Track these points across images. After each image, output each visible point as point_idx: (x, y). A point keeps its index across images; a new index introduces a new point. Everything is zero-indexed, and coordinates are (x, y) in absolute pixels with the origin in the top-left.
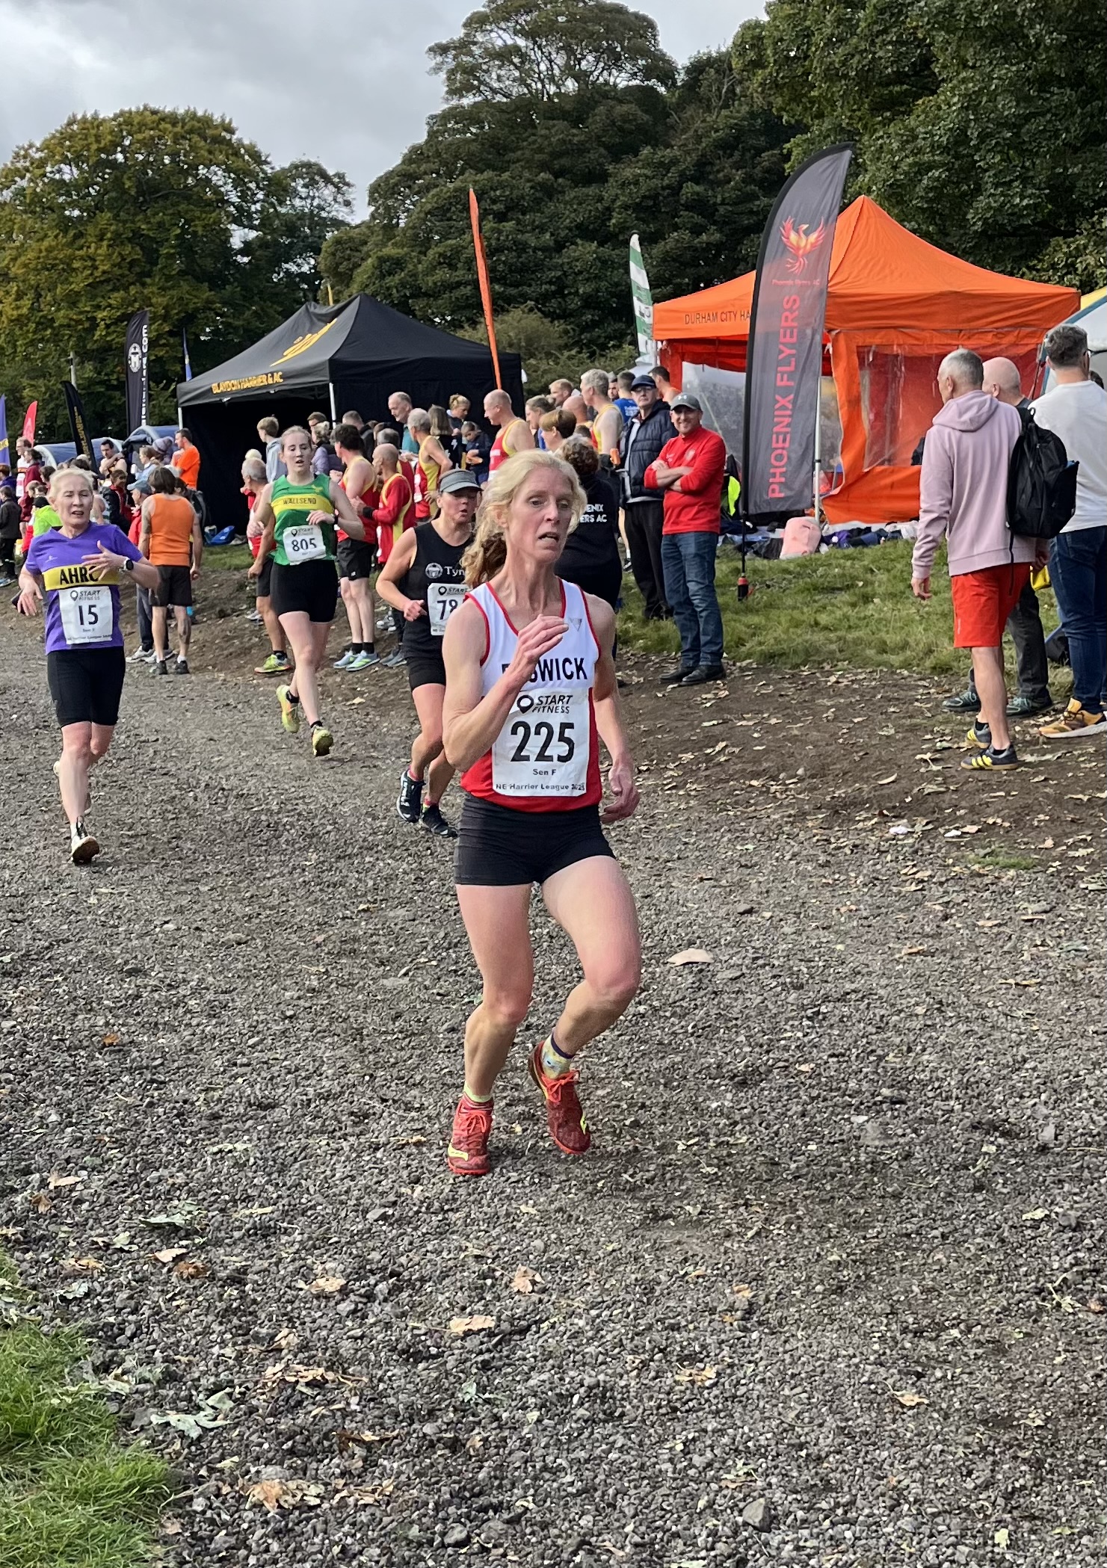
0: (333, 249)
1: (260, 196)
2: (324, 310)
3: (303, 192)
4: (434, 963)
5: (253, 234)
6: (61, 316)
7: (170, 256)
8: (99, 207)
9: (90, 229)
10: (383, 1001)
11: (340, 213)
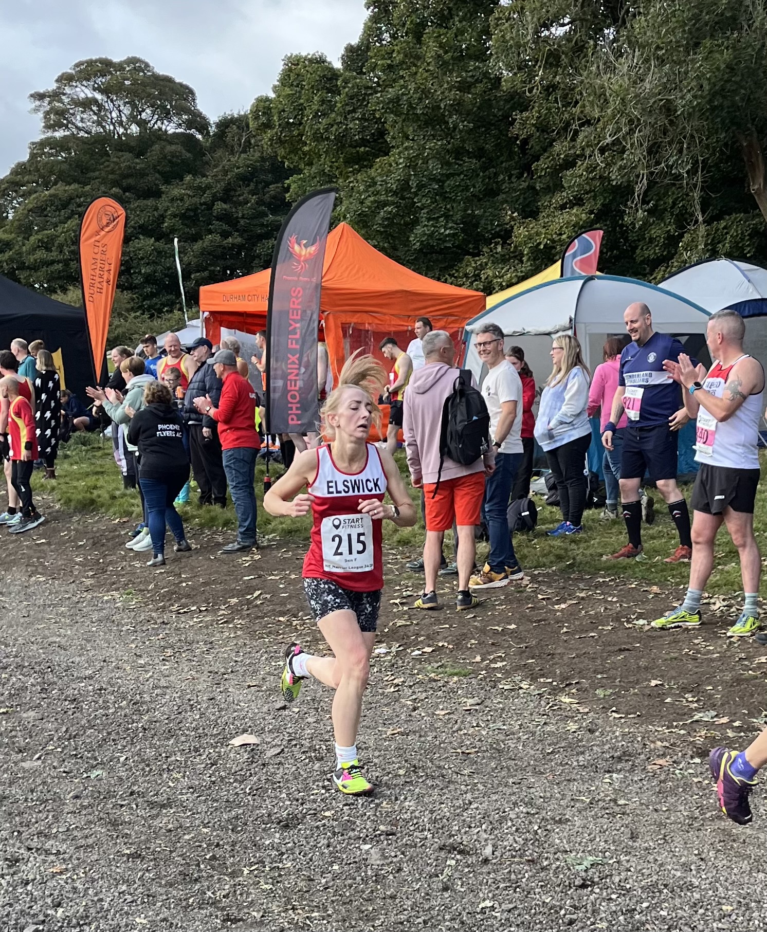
4: (59, 750)
10: (23, 778)
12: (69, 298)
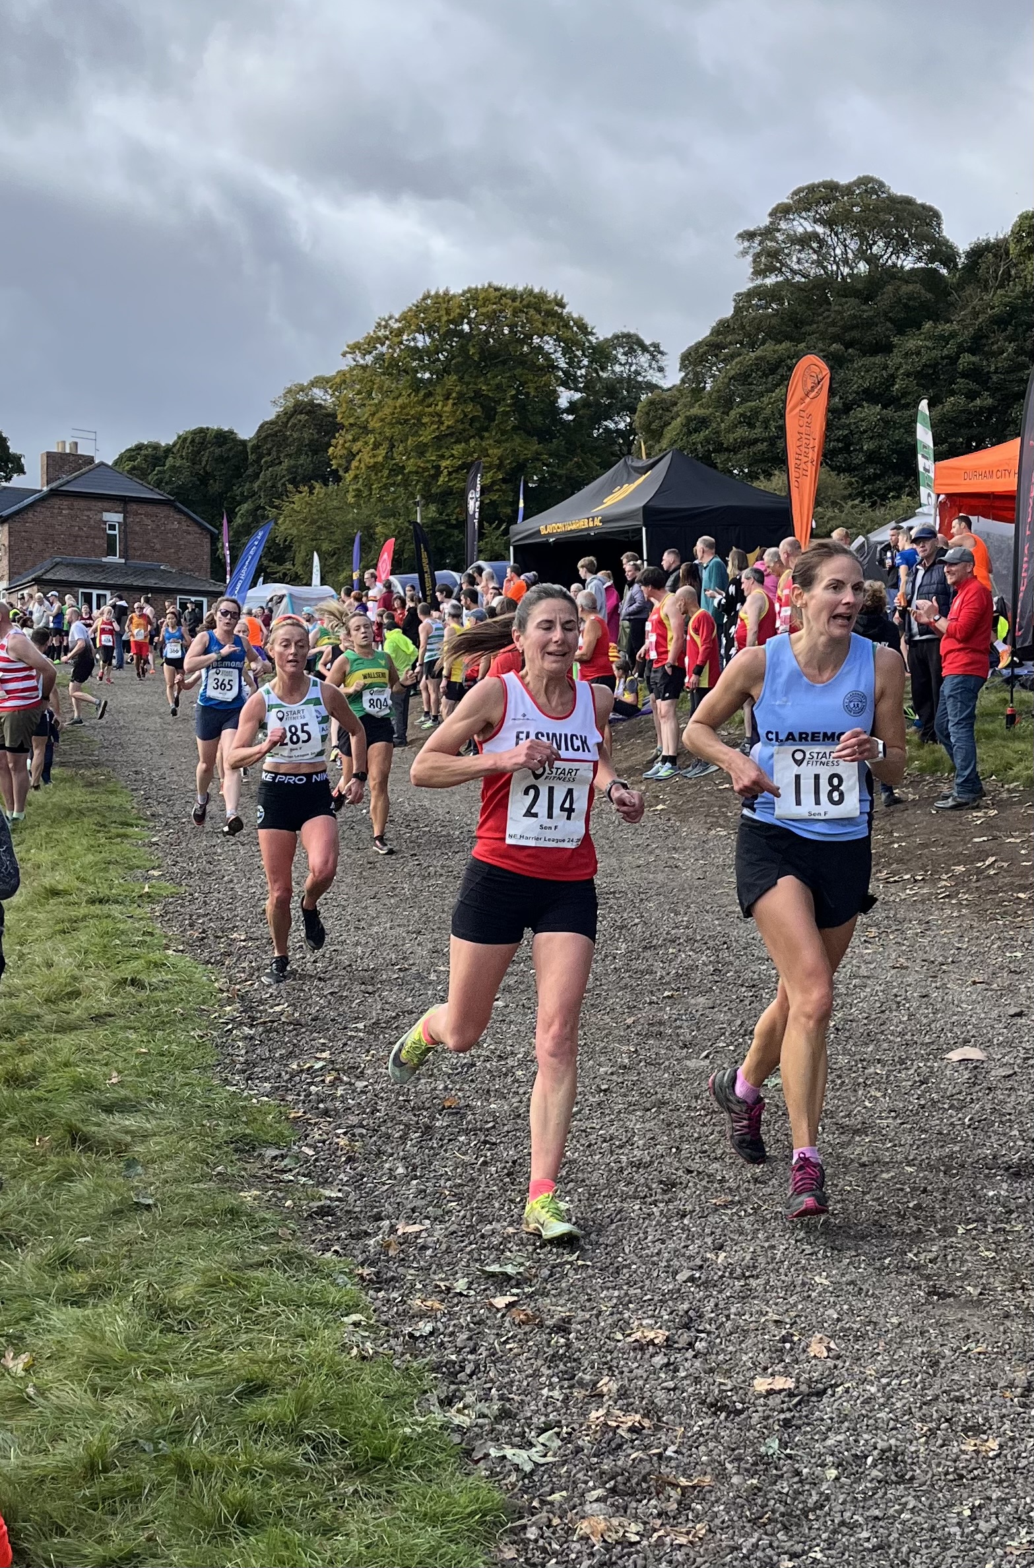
0: (646, 409)
1: (585, 362)
2: (640, 464)
3: (623, 359)
4: (732, 1048)
5: (577, 396)
6: (411, 465)
7: (506, 413)
8: (446, 371)
9: (439, 390)
10: (687, 1080)
11: (654, 377)
12: (773, 486)
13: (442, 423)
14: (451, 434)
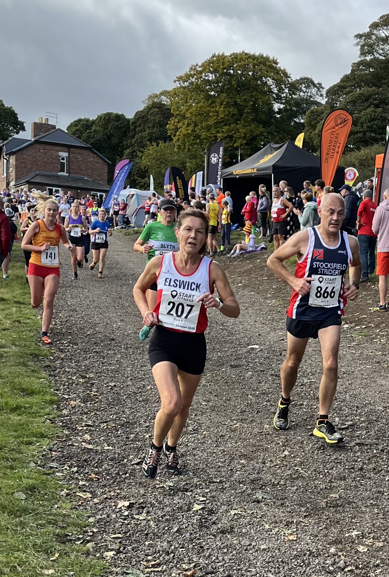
1: (286, 90)
3: (304, 89)
5: (282, 106)
6: (204, 134)
7: (248, 113)
8: (222, 91)
9: (218, 100)
11: (318, 99)
13: (219, 116)
14: (222, 121)
